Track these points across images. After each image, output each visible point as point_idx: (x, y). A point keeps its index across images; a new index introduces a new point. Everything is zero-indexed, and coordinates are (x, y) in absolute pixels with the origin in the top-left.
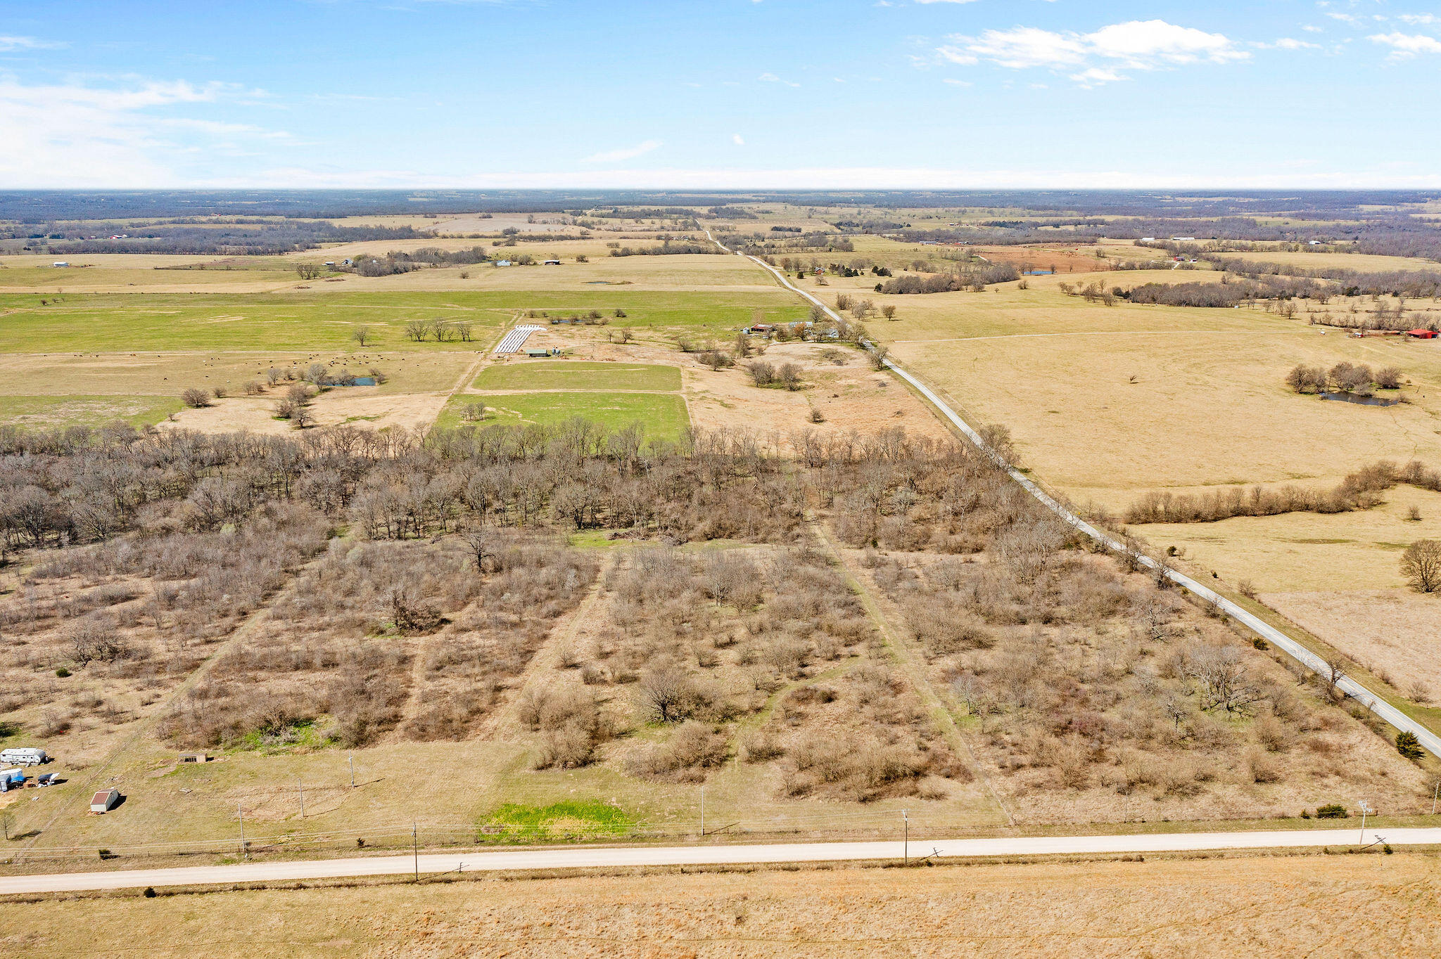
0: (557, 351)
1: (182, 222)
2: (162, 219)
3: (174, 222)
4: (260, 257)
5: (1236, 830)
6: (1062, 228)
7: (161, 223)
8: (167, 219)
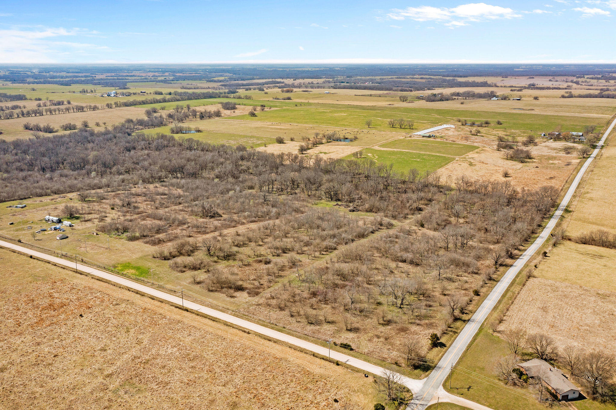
1: (400, 78)
2: (393, 77)
3: (397, 78)
4: (406, 92)
7: (392, 78)
8: (394, 77)
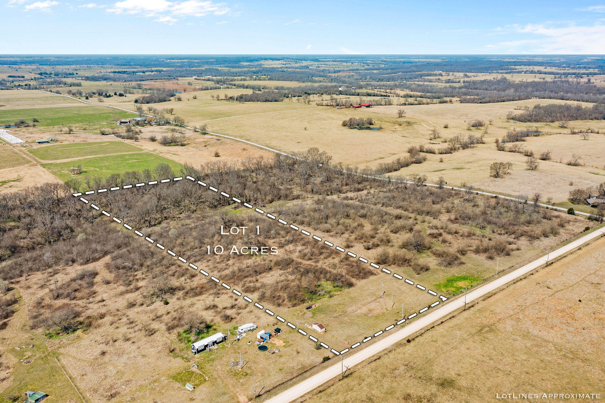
0: (53, 139)
5: (567, 244)
6: (147, 73)
